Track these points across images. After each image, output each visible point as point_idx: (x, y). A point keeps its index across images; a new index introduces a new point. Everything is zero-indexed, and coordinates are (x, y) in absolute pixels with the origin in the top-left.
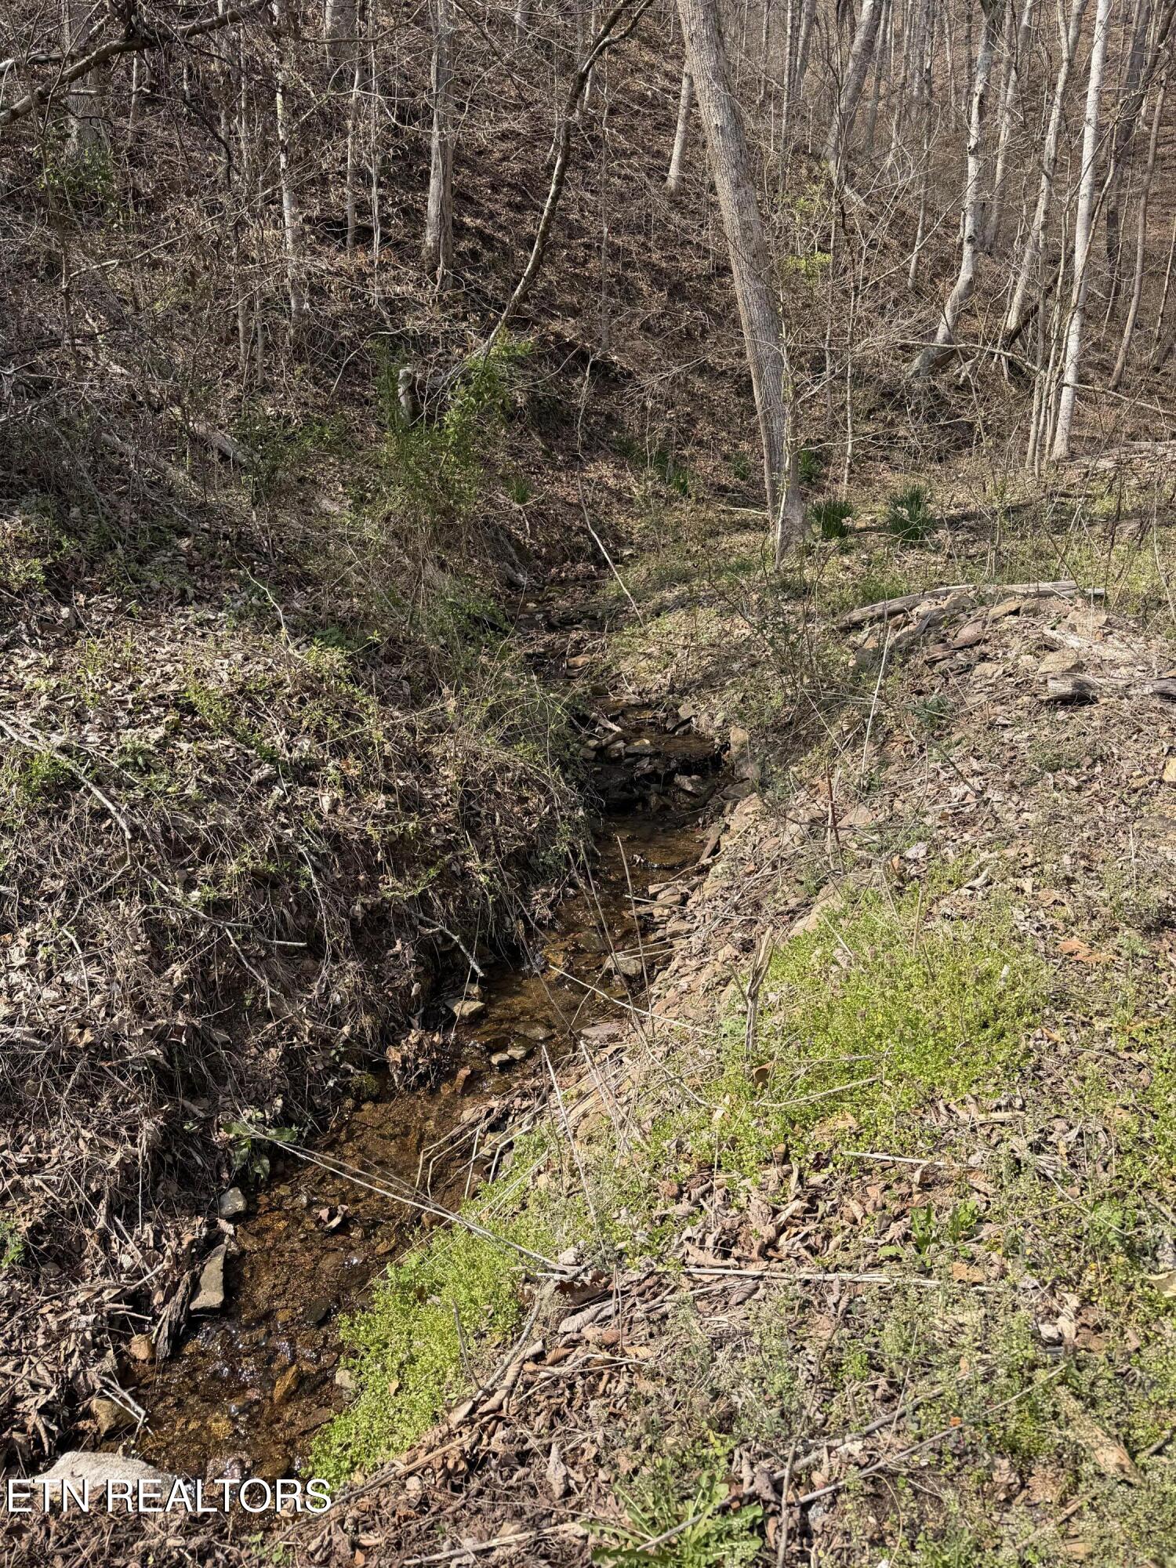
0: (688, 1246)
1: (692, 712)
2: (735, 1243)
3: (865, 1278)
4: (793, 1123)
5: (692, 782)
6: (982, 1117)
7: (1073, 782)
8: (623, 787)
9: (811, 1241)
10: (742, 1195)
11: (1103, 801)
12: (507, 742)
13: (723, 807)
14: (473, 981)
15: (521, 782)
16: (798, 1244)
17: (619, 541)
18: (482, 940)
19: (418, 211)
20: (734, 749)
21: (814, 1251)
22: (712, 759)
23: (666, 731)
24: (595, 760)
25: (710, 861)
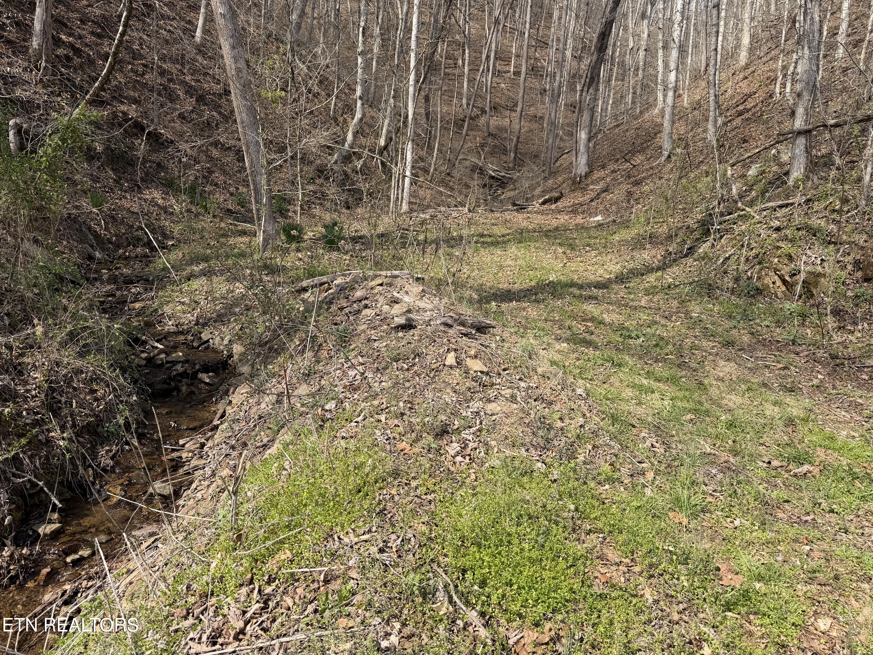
0: (191, 643)
1: (210, 336)
2: (220, 636)
3: (293, 638)
4: (256, 561)
5: (209, 377)
6: (356, 540)
7: (406, 366)
8: (165, 382)
9: (264, 625)
10: (225, 607)
11: (419, 375)
12: (81, 355)
13: (228, 391)
14: (54, 511)
15: (92, 380)
16: (257, 628)
17: (165, 236)
18: (61, 483)
19: (27, 25)
20: (236, 357)
21: (265, 630)
22: (222, 363)
23: (193, 348)
24: (146, 366)
25: (219, 422)
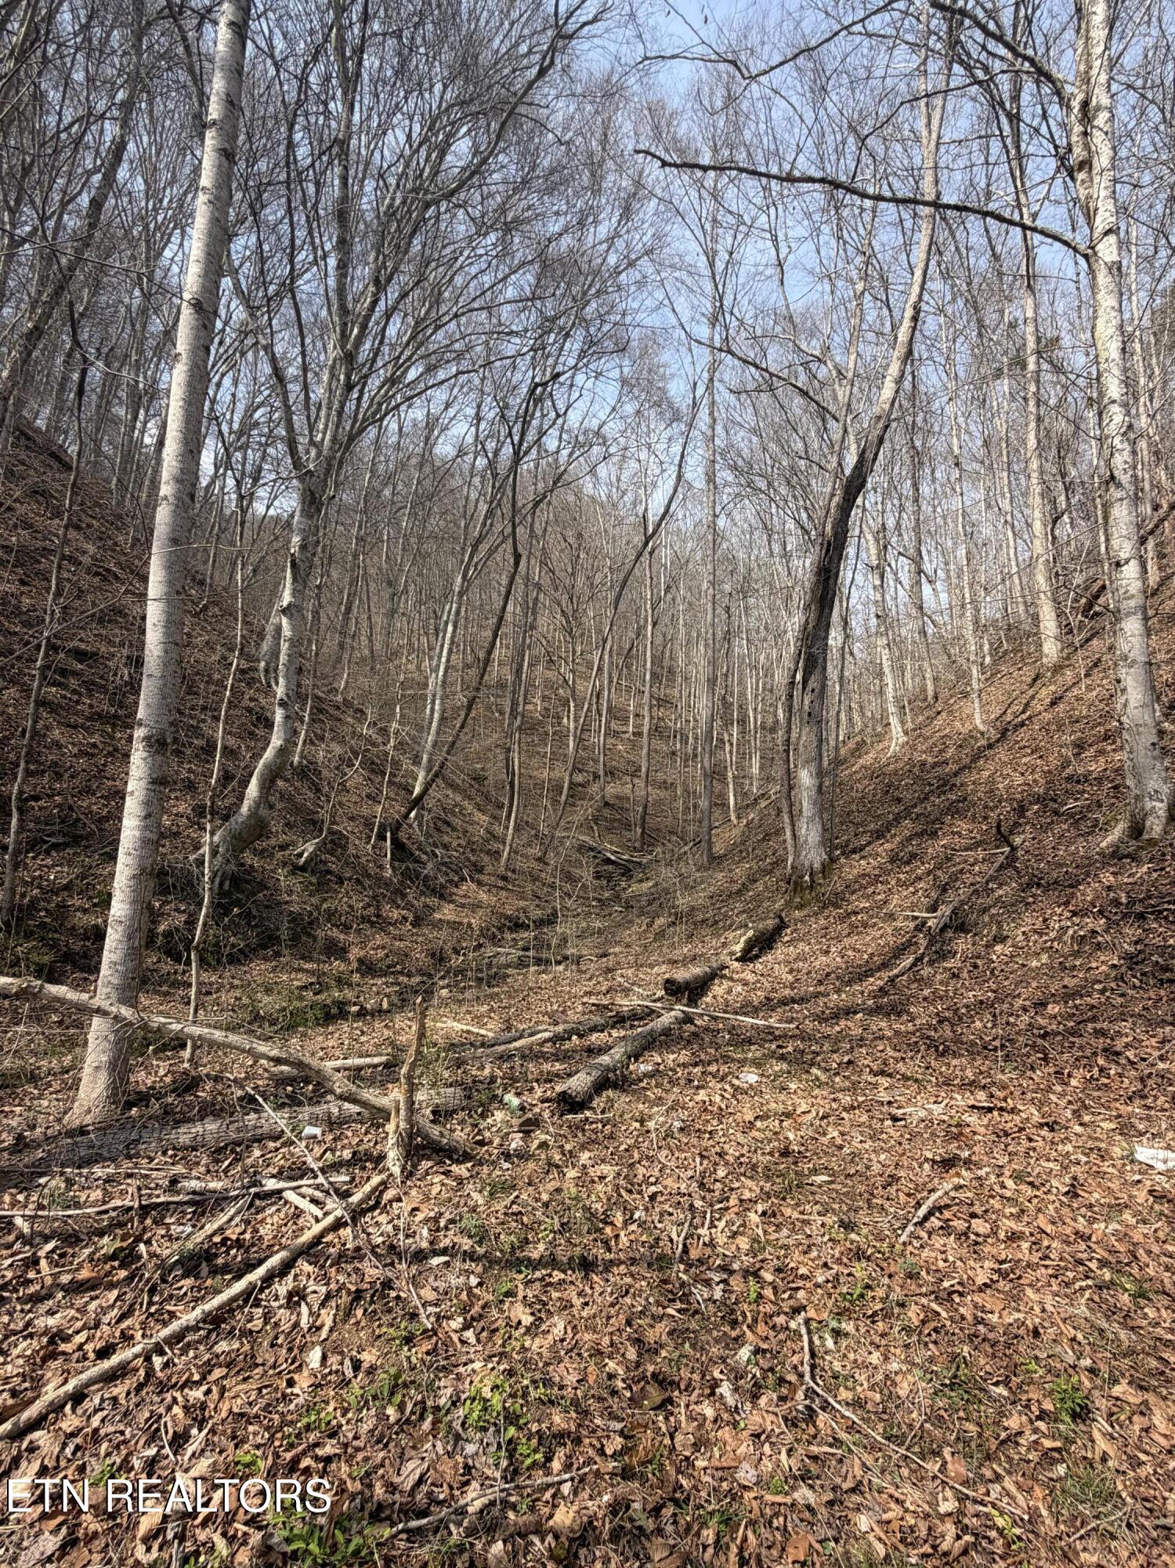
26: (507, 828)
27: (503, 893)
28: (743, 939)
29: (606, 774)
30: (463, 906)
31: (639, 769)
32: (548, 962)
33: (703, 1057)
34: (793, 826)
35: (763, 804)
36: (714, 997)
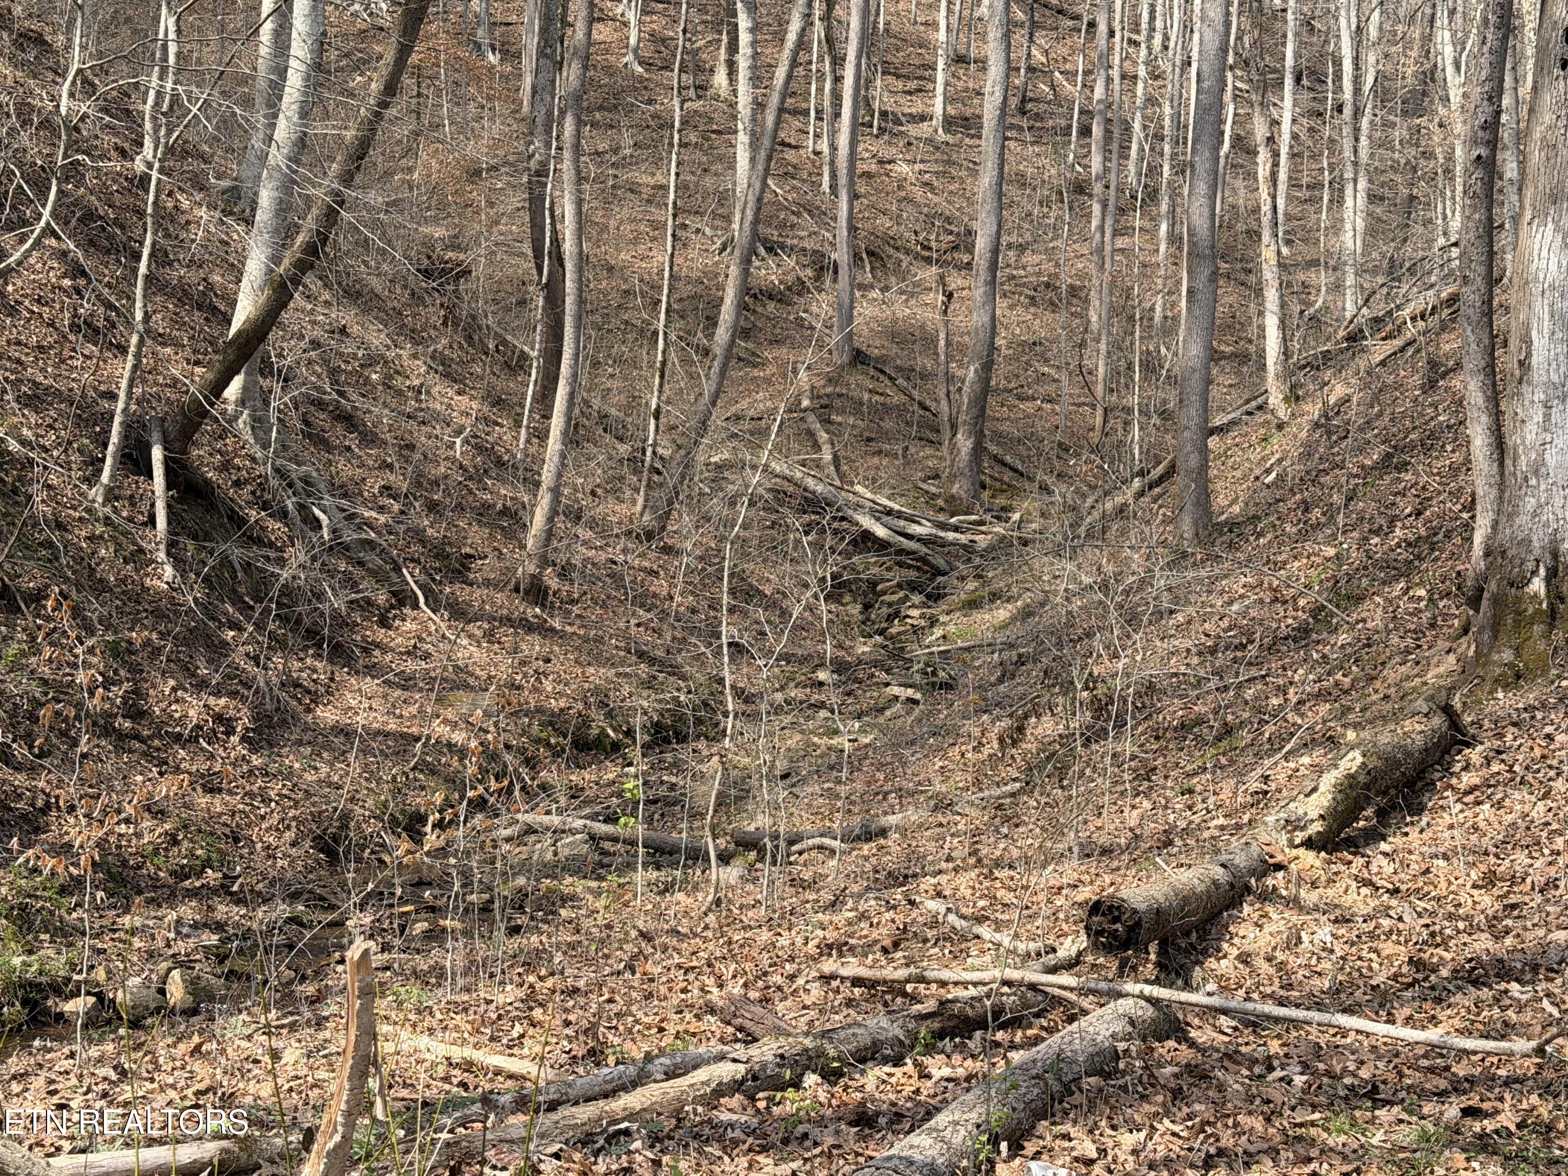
26: (541, 435)
27: (533, 645)
28: (1329, 780)
29: (856, 258)
30: (407, 682)
31: (965, 242)
32: (697, 856)
33: (1227, 1141)
34: (1497, 415)
35: (1379, 350)
36: (1245, 958)
